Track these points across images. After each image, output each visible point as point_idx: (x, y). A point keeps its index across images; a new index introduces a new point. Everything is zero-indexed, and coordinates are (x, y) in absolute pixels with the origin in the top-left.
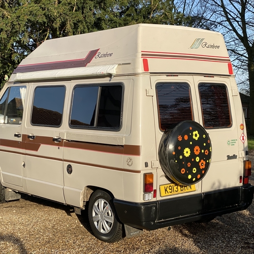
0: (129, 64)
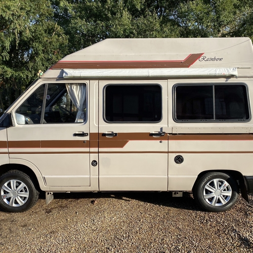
0: (250, 68)
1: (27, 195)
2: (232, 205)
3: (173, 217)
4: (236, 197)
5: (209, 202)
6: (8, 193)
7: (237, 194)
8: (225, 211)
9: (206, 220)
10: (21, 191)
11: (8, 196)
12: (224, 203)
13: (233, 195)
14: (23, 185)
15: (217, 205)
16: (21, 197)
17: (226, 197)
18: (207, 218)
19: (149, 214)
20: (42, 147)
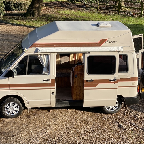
1: (18, 110)
2: (119, 110)
3: (90, 117)
4: (120, 107)
5: (108, 110)
6: (8, 109)
7: (121, 105)
8: (115, 113)
9: (106, 118)
10: (15, 108)
11: (9, 110)
12: (114, 109)
13: (119, 106)
14: (16, 105)
15: (111, 111)
16: (15, 111)
17: (116, 107)
18: (106, 117)
19: (79, 116)
20: (27, 87)
